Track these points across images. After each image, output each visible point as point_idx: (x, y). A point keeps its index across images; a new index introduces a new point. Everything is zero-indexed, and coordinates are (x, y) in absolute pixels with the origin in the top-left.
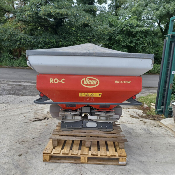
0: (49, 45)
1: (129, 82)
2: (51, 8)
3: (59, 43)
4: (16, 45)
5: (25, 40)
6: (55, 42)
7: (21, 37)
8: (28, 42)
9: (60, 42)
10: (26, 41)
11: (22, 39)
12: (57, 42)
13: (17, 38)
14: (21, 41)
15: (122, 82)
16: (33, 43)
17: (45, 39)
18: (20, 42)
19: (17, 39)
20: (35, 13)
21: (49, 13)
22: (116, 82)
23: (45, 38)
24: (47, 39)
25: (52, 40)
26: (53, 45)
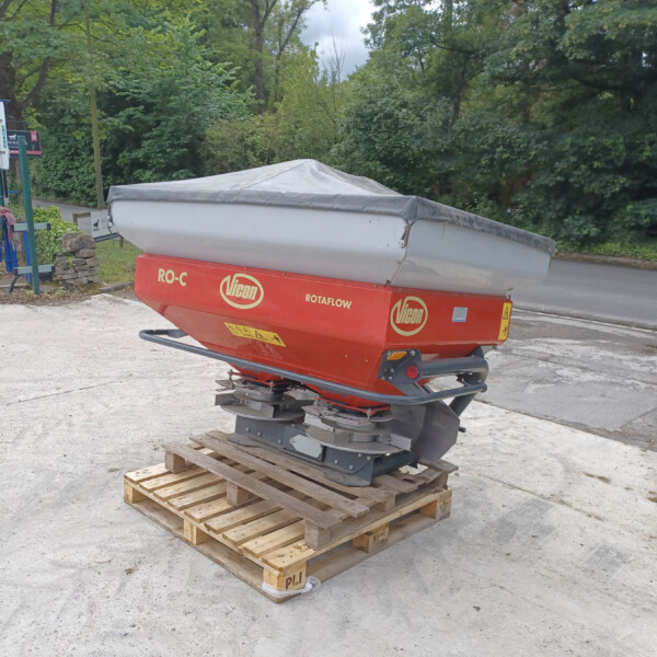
0: (597, 160)
1: (347, 305)
2: (605, 11)
3: (642, 151)
4: (479, 167)
5: (509, 147)
6: (622, 147)
7: (497, 139)
8: (519, 153)
9: (648, 148)
10: (512, 153)
11: (499, 146)
12: (630, 147)
13: (483, 143)
14: (494, 153)
15: (324, 301)
16: (535, 155)
17: (585, 139)
18: (490, 156)
19: (482, 147)
20: (545, 44)
21: (595, 32)
22: (308, 298)
23: (586, 135)
24: (592, 138)
25: (608, 142)
26: (611, 161)
